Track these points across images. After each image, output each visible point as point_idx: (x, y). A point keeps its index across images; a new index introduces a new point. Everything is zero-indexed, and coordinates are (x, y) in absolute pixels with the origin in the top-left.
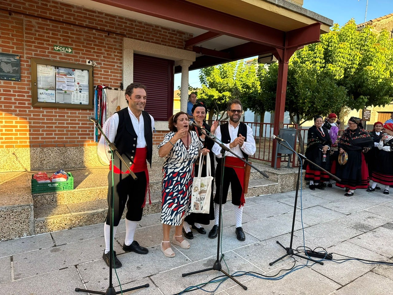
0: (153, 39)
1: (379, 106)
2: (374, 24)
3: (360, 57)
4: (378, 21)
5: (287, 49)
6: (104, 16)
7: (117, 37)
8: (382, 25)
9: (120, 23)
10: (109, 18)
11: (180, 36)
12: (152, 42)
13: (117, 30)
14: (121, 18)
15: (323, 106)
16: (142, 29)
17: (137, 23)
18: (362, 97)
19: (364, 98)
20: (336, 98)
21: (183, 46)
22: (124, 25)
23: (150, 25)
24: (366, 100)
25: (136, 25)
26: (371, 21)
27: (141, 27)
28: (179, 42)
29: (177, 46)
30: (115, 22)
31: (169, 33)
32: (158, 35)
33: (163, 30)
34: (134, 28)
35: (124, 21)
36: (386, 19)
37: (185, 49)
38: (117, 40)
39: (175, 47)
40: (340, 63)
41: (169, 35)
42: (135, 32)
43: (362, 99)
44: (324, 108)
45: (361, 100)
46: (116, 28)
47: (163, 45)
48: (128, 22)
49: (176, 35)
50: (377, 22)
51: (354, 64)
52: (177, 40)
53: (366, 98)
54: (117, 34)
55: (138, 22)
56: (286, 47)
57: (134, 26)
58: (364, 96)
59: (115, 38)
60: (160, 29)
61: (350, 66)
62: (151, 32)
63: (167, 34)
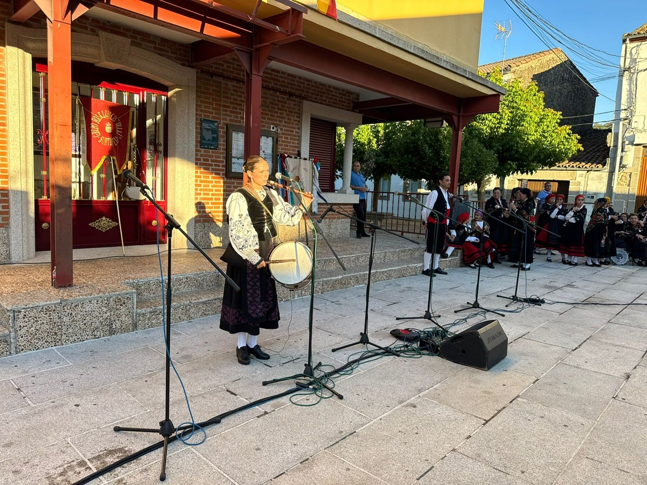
0: (326, 101)
1: (527, 174)
2: (512, 70)
3: (509, 116)
4: (517, 66)
5: (462, 116)
6: (286, 76)
7: (296, 99)
8: (521, 71)
9: (299, 84)
10: (290, 78)
11: (349, 96)
12: (325, 104)
13: (297, 92)
14: (300, 78)
15: (470, 174)
16: (317, 89)
17: (313, 84)
18: (509, 162)
19: (512, 164)
20: (486, 164)
21: (351, 107)
22: (302, 85)
23: (324, 85)
24: (514, 166)
25: (312, 86)
26: (509, 66)
27: (316, 87)
28: (348, 103)
29: (346, 108)
30: (296, 83)
31: (340, 94)
32: (330, 96)
33: (334, 91)
34: (310, 89)
35: (302, 81)
36: (525, 64)
37: (352, 111)
38: (296, 103)
39: (344, 109)
40: (487, 122)
41: (339, 96)
42: (312, 93)
43: (510, 164)
44: (472, 176)
45: (509, 167)
46: (296, 90)
47: (334, 107)
48: (306, 82)
49: (345, 95)
50: (516, 68)
51: (502, 123)
52: (346, 101)
53: (515, 164)
54: (297, 96)
55: (314, 82)
56: (461, 113)
57: (310, 87)
58: (512, 161)
59: (295, 101)
60: (332, 89)
61: (497, 125)
62: (324, 93)
63: (338, 95)
